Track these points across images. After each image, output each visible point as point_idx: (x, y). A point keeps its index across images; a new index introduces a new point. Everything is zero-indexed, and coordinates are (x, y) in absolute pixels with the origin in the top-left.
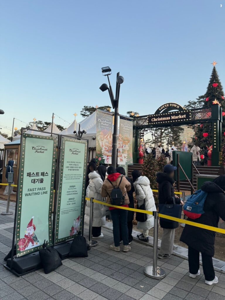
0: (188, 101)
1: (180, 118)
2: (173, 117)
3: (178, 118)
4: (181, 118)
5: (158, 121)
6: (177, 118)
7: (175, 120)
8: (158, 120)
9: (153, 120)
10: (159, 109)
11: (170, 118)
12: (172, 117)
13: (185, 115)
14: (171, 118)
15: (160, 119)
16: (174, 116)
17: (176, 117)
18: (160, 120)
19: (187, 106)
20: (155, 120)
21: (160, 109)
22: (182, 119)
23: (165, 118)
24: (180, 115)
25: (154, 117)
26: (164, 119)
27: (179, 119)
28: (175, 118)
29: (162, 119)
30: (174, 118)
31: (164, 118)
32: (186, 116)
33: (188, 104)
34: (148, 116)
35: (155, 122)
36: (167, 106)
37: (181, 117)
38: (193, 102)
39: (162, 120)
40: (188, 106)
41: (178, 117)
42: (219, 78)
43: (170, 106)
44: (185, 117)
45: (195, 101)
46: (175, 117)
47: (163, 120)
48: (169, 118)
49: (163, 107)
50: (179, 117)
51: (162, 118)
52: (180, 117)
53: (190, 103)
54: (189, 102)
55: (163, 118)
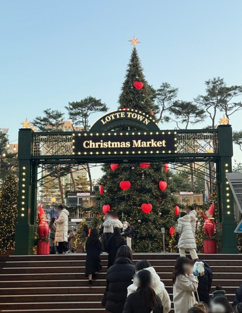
0: (45, 110)
1: (152, 146)
2: (137, 142)
3: (148, 146)
4: (156, 146)
5: (100, 149)
6: (145, 146)
7: (142, 149)
8: (102, 147)
9: (87, 144)
10: (102, 121)
11: (129, 146)
12: (134, 141)
13: (164, 142)
14: (132, 144)
15: (105, 145)
16: (139, 141)
17: (144, 144)
18: (107, 146)
19: (41, 121)
20: (92, 145)
21: (105, 120)
22: (157, 148)
23: (119, 143)
24: (153, 140)
25: (89, 138)
26: (116, 145)
27: (151, 148)
28: (142, 146)
29: (111, 145)
30: (140, 146)
31: (116, 143)
32: (166, 144)
33: (44, 116)
34: (74, 135)
35: (94, 150)
36: (120, 115)
37: (156, 143)
38: (55, 113)
39: (109, 146)
40: (45, 120)
41: (148, 143)
42: (144, 73)
43: (129, 116)
44: (164, 146)
45: (59, 111)
46: (141, 144)
47: (113, 146)
48: (127, 143)
49: (111, 117)
50: (150, 144)
51: (109, 143)
52: (154, 144)
53: (49, 114)
54: (46, 112)
55: (113, 143)
